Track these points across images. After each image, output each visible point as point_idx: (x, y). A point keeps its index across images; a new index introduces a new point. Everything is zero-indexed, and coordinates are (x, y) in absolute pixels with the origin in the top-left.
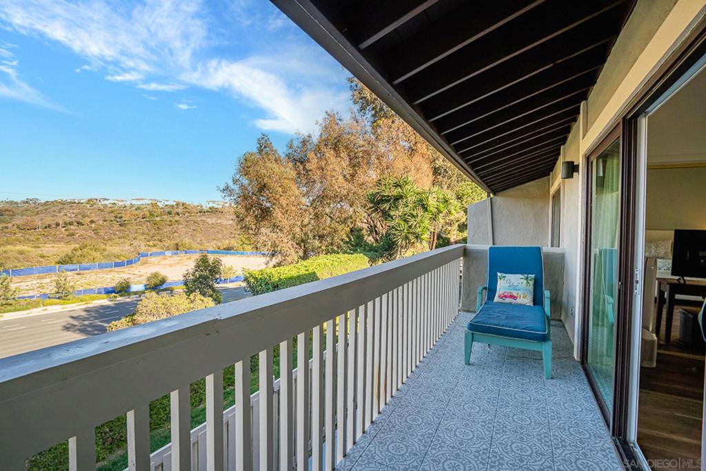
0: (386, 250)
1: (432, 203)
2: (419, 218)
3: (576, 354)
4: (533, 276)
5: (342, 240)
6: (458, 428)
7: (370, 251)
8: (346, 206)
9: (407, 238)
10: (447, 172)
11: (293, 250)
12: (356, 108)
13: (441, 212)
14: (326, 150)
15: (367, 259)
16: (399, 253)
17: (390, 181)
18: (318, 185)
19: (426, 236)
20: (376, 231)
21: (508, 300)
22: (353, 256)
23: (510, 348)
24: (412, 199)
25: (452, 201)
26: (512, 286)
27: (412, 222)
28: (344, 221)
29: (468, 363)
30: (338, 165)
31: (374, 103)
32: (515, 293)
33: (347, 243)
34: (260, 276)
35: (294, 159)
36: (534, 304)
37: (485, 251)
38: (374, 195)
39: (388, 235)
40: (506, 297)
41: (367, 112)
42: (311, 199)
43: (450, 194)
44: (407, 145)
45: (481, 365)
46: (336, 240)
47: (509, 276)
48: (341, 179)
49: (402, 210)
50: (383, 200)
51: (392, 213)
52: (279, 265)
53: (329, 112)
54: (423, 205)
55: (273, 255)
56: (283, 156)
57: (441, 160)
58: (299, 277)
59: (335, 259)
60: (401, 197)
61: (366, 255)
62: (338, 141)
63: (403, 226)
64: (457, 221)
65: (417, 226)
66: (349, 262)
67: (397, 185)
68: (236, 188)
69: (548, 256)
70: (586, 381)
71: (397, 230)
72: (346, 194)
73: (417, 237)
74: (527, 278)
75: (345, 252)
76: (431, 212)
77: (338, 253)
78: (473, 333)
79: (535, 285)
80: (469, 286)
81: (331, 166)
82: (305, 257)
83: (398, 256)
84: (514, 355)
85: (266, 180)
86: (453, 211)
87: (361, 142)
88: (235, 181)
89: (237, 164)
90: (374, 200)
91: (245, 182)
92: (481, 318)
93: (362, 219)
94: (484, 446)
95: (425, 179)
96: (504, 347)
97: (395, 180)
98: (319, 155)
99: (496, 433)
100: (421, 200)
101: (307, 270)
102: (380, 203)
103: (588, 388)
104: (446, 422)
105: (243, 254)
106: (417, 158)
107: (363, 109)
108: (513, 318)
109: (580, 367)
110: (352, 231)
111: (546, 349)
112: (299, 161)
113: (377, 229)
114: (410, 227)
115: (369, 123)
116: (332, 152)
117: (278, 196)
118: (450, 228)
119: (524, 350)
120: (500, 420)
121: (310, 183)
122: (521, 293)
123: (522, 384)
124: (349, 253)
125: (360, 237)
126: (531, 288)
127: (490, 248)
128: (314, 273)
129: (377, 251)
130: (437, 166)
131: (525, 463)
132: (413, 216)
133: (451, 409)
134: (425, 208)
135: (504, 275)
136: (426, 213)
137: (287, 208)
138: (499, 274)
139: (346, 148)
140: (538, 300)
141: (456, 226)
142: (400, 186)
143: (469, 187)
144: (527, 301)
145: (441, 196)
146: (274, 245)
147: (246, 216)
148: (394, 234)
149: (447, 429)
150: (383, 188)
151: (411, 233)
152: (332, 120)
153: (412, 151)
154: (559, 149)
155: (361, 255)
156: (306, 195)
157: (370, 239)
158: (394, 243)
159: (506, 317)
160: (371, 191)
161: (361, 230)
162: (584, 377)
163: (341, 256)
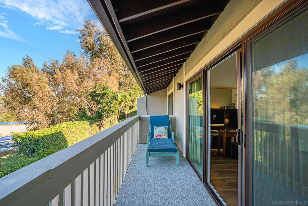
0: (98, 119)
1: (119, 97)
2: (114, 104)
3: (184, 155)
4: (167, 127)
5: (75, 114)
6: (152, 196)
7: (90, 119)
8: (76, 98)
9: (108, 113)
10: (124, 84)
11: (45, 120)
12: (83, 51)
13: (123, 101)
14: (66, 69)
15: (88, 123)
16: (104, 120)
17: (100, 87)
18: (61, 87)
19: (116, 112)
20: (92, 110)
21: (159, 137)
22: (81, 122)
23: (161, 157)
24: (110, 95)
25: (127, 97)
26: (160, 131)
27: (111, 105)
28: (75, 105)
29: (148, 166)
30: (72, 78)
31: (92, 50)
32: (161, 134)
33: (78, 115)
34: (25, 136)
35: (47, 72)
36: (168, 138)
37: (148, 118)
38: (92, 93)
39: (98, 111)
40: (158, 136)
41: (88, 53)
42: (57, 93)
43: (126, 94)
44: (107, 71)
45: (153, 166)
46: (72, 114)
47: (158, 127)
48: (74, 84)
49: (106, 100)
50: (97, 95)
51: (101, 101)
52: (35, 129)
53: (69, 51)
54: (115, 98)
55: (32, 124)
56: (40, 69)
57: (122, 79)
58: (52, 134)
59: (72, 124)
60: (105, 94)
61: (88, 121)
62: (73, 66)
63: (106, 107)
64: (129, 105)
65: (113, 107)
66: (80, 125)
67: (103, 89)
68: (5, 84)
69: (171, 118)
70: (189, 165)
71: (103, 109)
72: (77, 91)
73: (113, 112)
74: (165, 128)
75: (77, 120)
76: (119, 101)
77: (73, 121)
78: (149, 153)
79: (168, 130)
80: (142, 133)
81: (69, 77)
82: (53, 123)
83: (104, 121)
84: (163, 159)
85: (29, 81)
86: (128, 101)
87: (85, 67)
88: (4, 81)
89: (7, 71)
90: (92, 95)
91: (13, 81)
92: (152, 146)
93: (85, 104)
94: (164, 201)
95: (115, 86)
96: (159, 157)
97: (102, 86)
98: (62, 71)
99: (167, 194)
100: (115, 96)
101: (56, 131)
102: (95, 97)
103: (191, 167)
104: (146, 195)
105: (8, 124)
106: (112, 77)
107: (86, 52)
108: (163, 144)
109: (186, 160)
110: (80, 109)
111: (177, 155)
112: (51, 73)
113: (92, 109)
114: (110, 108)
115: (89, 59)
116: (70, 70)
117: (36, 91)
118: (125, 108)
119: (166, 157)
120: (167, 188)
121: (56, 85)
122: (163, 134)
123: (170, 171)
124: (79, 121)
125: (84, 113)
126: (167, 132)
127: (151, 116)
128: (61, 132)
129: (93, 119)
130: (120, 81)
131: (180, 203)
132: (111, 103)
133: (147, 188)
134: (116, 100)
135: (157, 127)
136: (117, 102)
137: (43, 98)
138: (155, 127)
139: (77, 69)
140: (169, 136)
141: (128, 107)
142: (105, 89)
143: (133, 91)
144: (166, 137)
145: (123, 95)
146: (33, 118)
147: (13, 102)
148: (102, 111)
149: (148, 198)
150: (97, 90)
151: (110, 111)
152: (70, 54)
153: (110, 74)
154: (173, 79)
155: (86, 121)
156: (54, 91)
157: (89, 114)
158: (101, 115)
159: (161, 144)
160: (91, 91)
161: (85, 109)
162: (188, 163)
163: (75, 122)
